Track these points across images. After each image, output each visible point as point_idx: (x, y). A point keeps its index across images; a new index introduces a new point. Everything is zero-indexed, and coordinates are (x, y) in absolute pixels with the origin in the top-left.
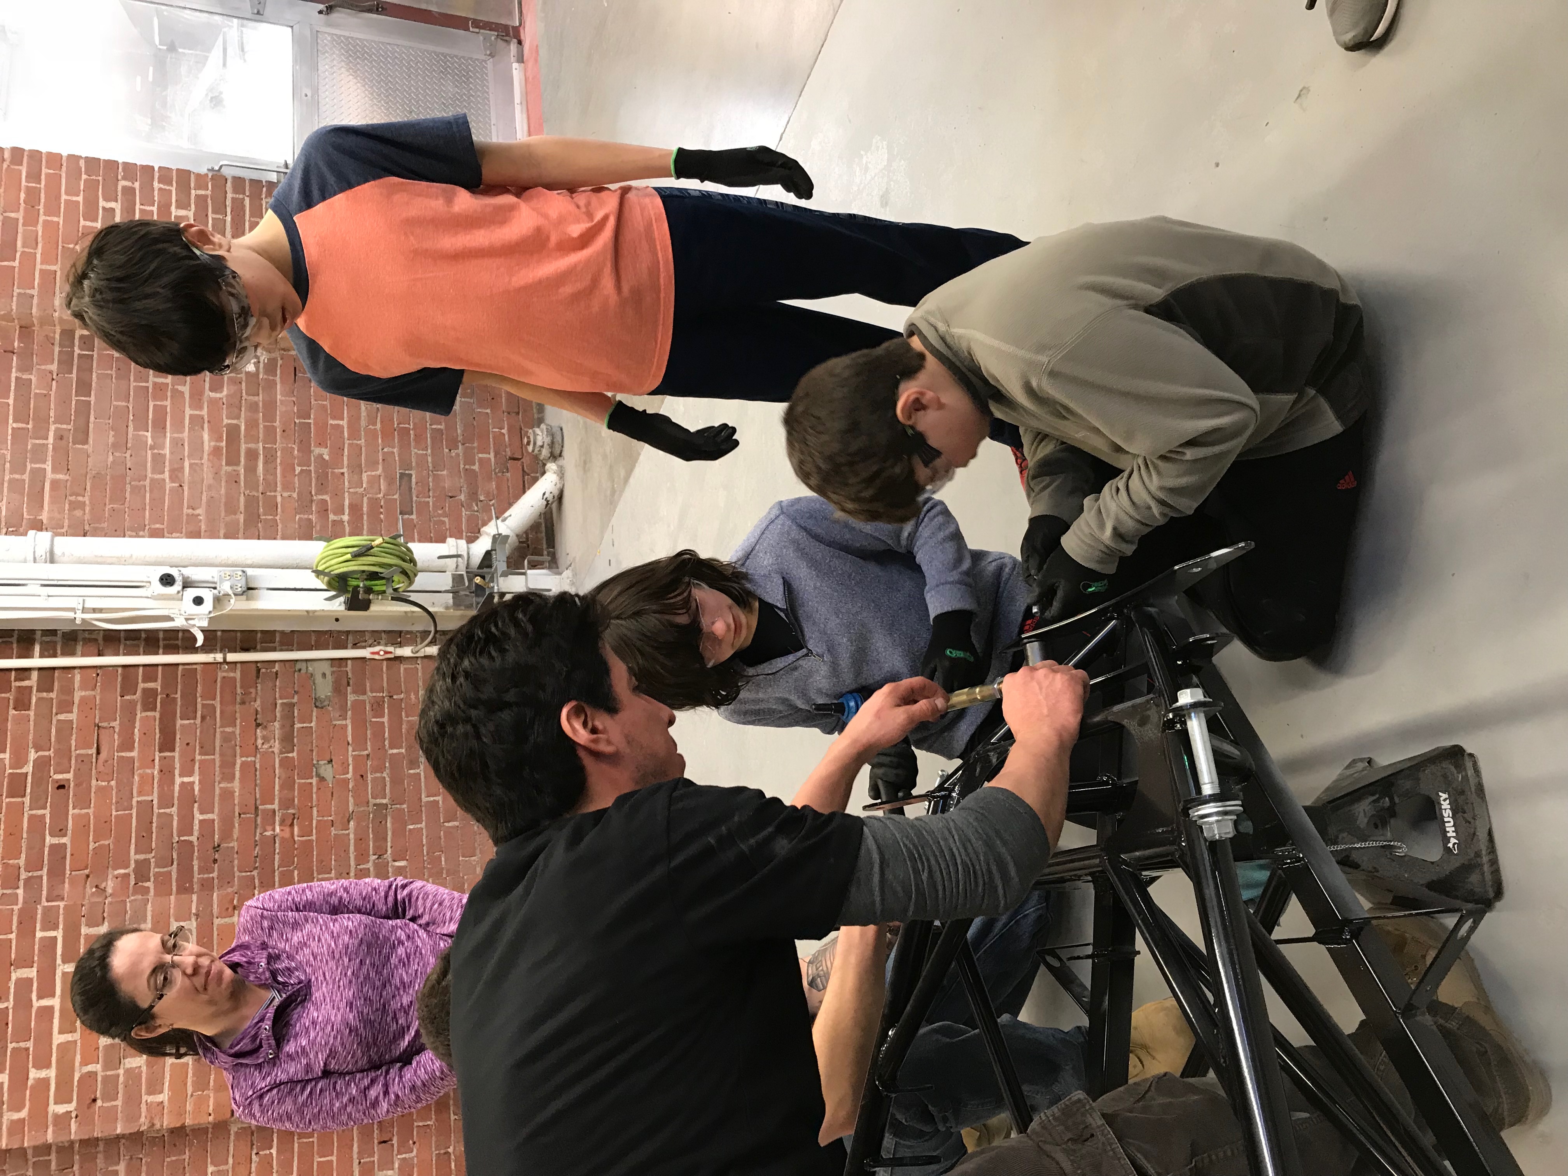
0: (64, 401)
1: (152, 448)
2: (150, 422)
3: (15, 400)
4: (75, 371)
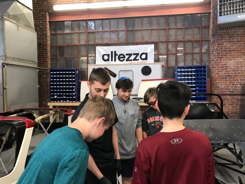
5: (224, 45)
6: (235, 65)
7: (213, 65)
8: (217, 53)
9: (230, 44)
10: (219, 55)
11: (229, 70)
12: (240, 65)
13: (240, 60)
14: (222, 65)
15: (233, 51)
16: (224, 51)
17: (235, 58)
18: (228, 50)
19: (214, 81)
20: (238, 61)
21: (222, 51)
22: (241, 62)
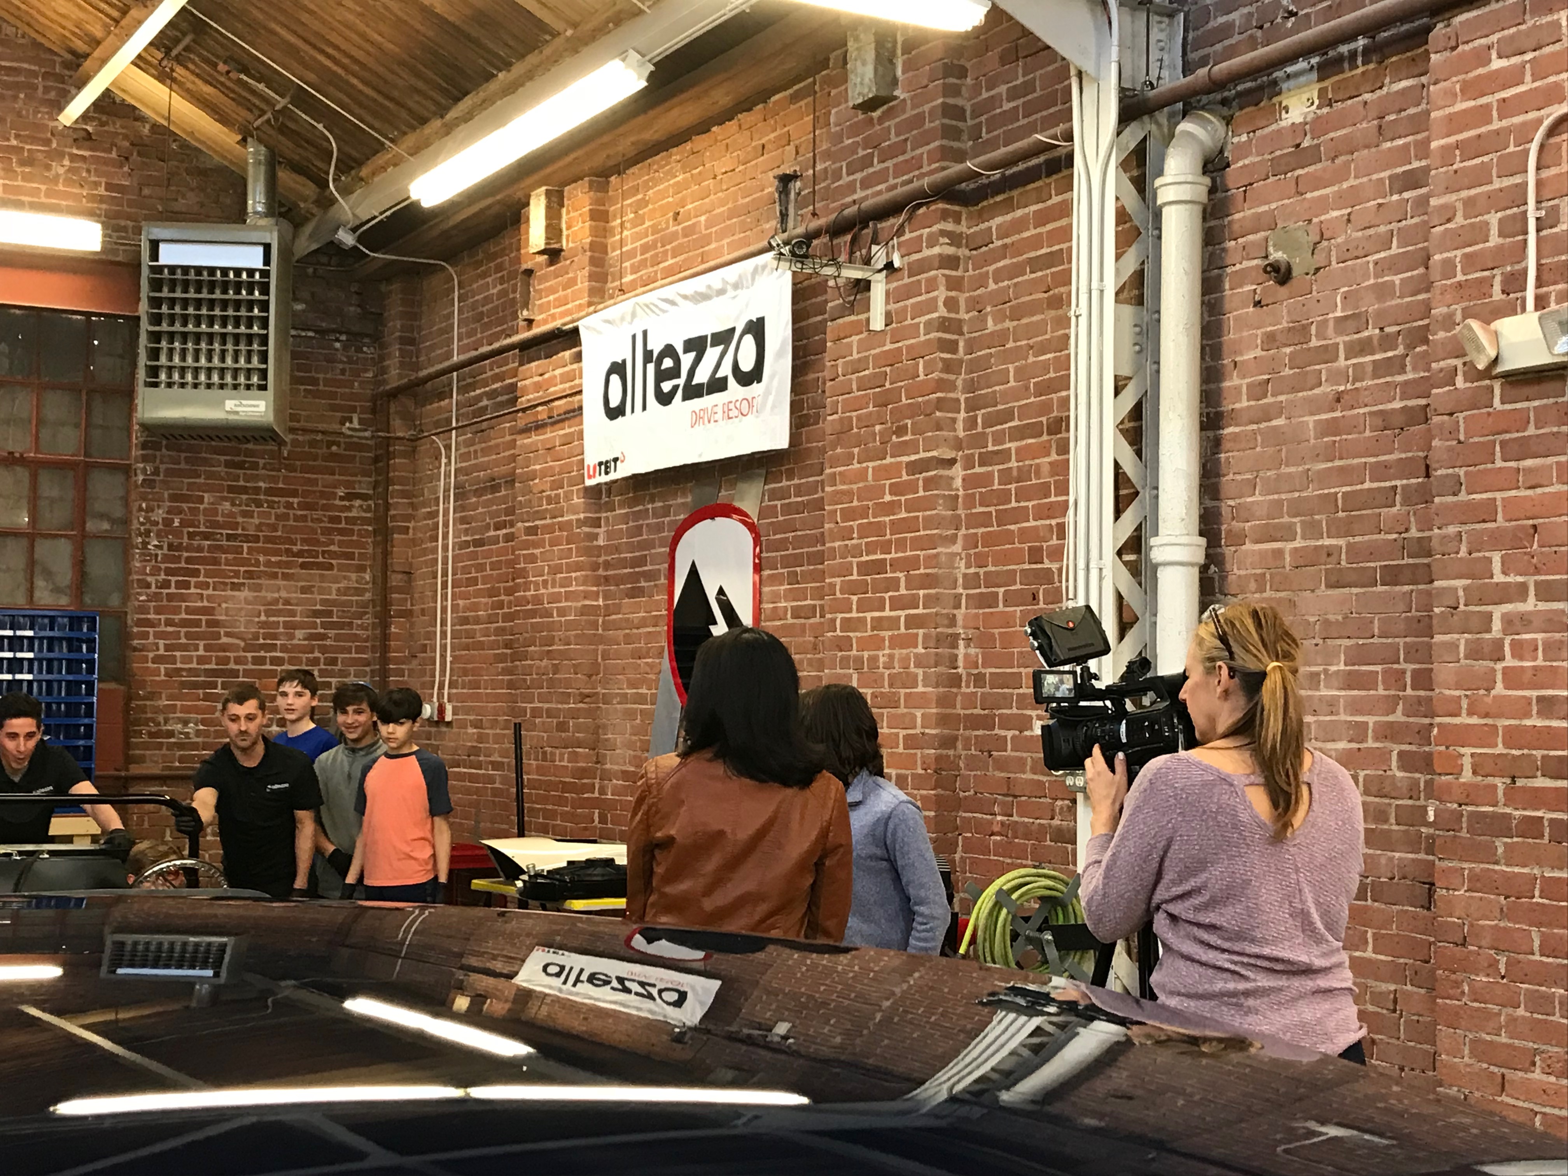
0: (1372, 553)
1: (1326, 671)
2: (1356, 667)
3: (1369, 490)
4: (1411, 561)
5: (202, 502)
6: (259, 616)
7: (143, 609)
8: (165, 547)
9: (233, 504)
10: (178, 559)
11: (224, 640)
12: (281, 619)
13: (284, 594)
14: (188, 611)
15: (247, 538)
16: (206, 536)
17: (259, 578)
18: (224, 532)
19: (144, 698)
20: (270, 596)
21: (191, 536)
22: (287, 602)
